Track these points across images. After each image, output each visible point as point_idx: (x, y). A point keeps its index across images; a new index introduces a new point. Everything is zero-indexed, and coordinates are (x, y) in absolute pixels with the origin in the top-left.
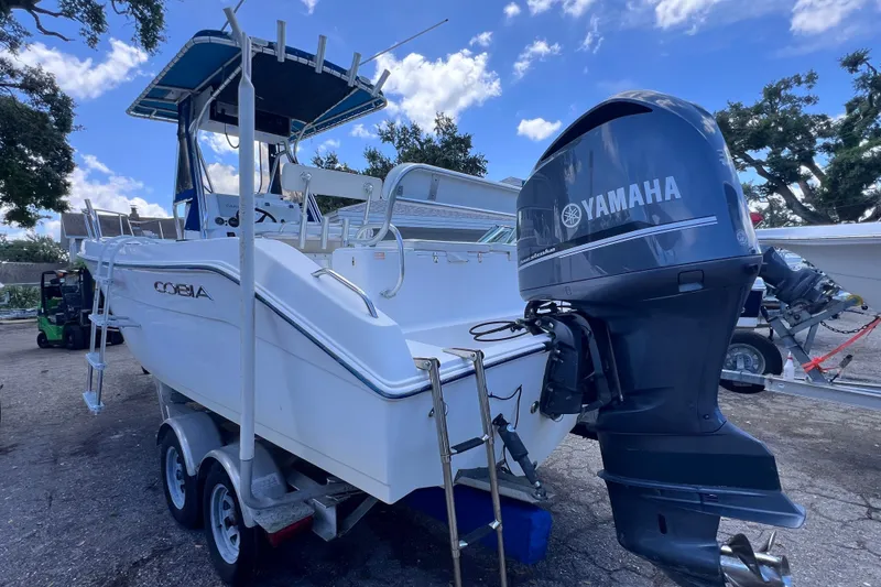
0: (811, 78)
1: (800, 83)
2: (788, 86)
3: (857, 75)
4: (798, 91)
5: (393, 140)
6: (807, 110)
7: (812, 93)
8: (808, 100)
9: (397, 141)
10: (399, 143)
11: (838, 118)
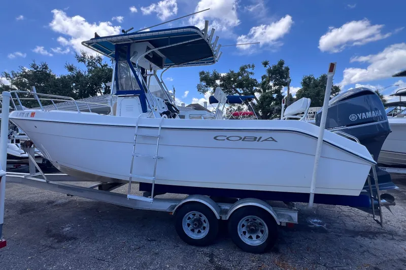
0: (253, 66)
1: (250, 67)
2: (247, 68)
3: (267, 68)
4: (249, 70)
5: (84, 62)
6: (251, 76)
7: (253, 71)
8: (251, 73)
9: (87, 63)
10: (88, 64)
11: (260, 81)
